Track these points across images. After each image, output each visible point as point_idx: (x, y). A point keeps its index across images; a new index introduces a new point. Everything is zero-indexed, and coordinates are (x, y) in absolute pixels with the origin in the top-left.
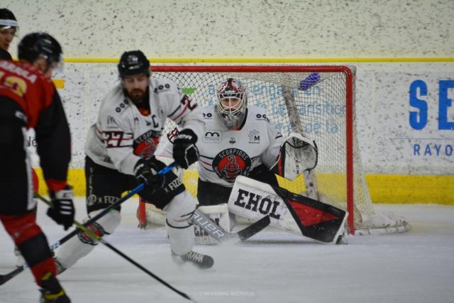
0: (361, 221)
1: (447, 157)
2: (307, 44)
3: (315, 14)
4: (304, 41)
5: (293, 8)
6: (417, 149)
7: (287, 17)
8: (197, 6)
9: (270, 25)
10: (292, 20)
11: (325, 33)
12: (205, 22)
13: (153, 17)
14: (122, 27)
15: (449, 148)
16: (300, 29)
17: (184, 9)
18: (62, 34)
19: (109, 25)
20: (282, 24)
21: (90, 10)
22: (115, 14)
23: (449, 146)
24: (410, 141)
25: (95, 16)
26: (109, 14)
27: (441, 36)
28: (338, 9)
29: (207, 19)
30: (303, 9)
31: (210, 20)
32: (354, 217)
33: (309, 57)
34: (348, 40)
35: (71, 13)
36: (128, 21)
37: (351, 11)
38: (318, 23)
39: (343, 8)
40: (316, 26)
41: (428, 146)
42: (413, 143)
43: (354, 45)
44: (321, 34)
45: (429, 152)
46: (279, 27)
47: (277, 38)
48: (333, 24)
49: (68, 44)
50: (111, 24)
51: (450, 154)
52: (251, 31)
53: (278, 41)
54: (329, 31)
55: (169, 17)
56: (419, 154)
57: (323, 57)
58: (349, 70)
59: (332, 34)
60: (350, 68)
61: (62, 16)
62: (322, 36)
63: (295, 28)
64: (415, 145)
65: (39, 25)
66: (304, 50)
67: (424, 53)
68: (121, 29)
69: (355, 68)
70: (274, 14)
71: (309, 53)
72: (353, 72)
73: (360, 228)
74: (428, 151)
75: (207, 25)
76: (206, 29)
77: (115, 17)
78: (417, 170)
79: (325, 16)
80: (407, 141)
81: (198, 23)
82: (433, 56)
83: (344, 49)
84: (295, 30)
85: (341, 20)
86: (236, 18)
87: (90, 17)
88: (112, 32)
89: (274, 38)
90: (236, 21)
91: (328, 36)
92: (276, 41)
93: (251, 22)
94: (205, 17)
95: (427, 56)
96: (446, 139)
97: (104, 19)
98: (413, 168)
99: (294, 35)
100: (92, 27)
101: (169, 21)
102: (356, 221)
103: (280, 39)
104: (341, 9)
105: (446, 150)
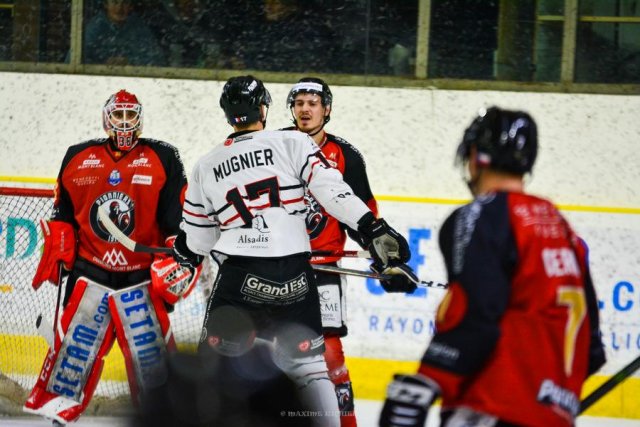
1: (414, 335)
5: (211, 116)
6: (374, 322)
7: (201, 128)
8: (75, 106)
10: (209, 132)
12: (87, 129)
13: (11, 118)
15: (418, 324)
17: (56, 108)
20: (195, 138)
23: (418, 320)
24: (365, 310)
27: (415, 166)
29: (88, 125)
31: (93, 125)
41: (389, 320)
42: (370, 313)
45: (391, 327)
46: (189, 140)
51: (420, 332)
55: (34, 119)
56: (376, 328)
64: (373, 317)
67: (391, 189)
70: (184, 123)
74: (389, 326)
75: (89, 133)
78: (373, 351)
80: (360, 310)
81: (75, 129)
82: (403, 194)
94: (86, 122)
95: (394, 194)
96: (415, 310)
98: (368, 349)
101: (34, 124)
105: (415, 327)
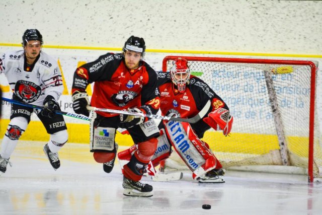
0: (318, 172)
2: (284, 44)
3: (291, 22)
4: (282, 42)
5: (275, 18)
7: (270, 24)
8: (207, 14)
9: (258, 29)
10: (274, 26)
11: (297, 37)
12: (212, 26)
13: (175, 21)
14: (153, 27)
16: (280, 33)
17: (197, 16)
18: (111, 31)
19: (144, 26)
20: (267, 29)
21: (131, 14)
22: (149, 18)
25: (135, 19)
26: (144, 17)
28: (307, 19)
29: (213, 24)
30: (282, 18)
31: (215, 24)
32: (313, 169)
33: (286, 53)
34: (314, 42)
35: (118, 16)
36: (157, 23)
37: (317, 21)
38: (292, 29)
39: (311, 19)
40: (291, 31)
43: (318, 46)
44: (295, 37)
46: (264, 31)
47: (263, 39)
48: (303, 30)
49: (114, 38)
50: (145, 25)
52: (244, 33)
53: (263, 41)
54: (300, 35)
55: (186, 21)
57: (295, 53)
58: (313, 64)
59: (302, 37)
60: (314, 63)
61: (112, 18)
62: (295, 39)
63: (276, 32)
65: (95, 23)
66: (281, 48)
68: (153, 29)
69: (318, 63)
70: (262, 22)
71: (285, 50)
72: (316, 65)
73: (317, 177)
75: (213, 28)
76: (212, 30)
77: (149, 20)
79: (298, 24)
81: (207, 26)
83: (310, 48)
84: (276, 33)
85: (309, 27)
86: (234, 23)
87: (130, 19)
88: (146, 31)
89: (261, 39)
90: (234, 26)
91: (299, 38)
92: (262, 40)
93: (245, 26)
94: (212, 22)
97: (141, 21)
99: (275, 37)
100: (132, 26)
101: (186, 24)
102: (315, 172)
103: (265, 39)
104: (310, 20)
